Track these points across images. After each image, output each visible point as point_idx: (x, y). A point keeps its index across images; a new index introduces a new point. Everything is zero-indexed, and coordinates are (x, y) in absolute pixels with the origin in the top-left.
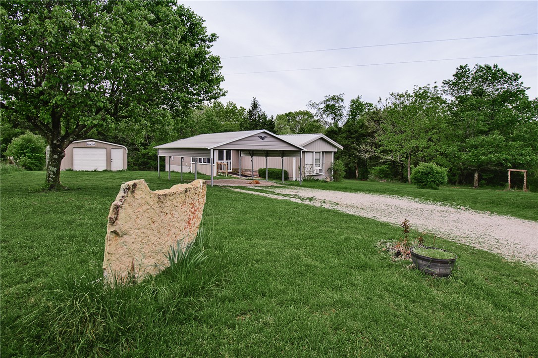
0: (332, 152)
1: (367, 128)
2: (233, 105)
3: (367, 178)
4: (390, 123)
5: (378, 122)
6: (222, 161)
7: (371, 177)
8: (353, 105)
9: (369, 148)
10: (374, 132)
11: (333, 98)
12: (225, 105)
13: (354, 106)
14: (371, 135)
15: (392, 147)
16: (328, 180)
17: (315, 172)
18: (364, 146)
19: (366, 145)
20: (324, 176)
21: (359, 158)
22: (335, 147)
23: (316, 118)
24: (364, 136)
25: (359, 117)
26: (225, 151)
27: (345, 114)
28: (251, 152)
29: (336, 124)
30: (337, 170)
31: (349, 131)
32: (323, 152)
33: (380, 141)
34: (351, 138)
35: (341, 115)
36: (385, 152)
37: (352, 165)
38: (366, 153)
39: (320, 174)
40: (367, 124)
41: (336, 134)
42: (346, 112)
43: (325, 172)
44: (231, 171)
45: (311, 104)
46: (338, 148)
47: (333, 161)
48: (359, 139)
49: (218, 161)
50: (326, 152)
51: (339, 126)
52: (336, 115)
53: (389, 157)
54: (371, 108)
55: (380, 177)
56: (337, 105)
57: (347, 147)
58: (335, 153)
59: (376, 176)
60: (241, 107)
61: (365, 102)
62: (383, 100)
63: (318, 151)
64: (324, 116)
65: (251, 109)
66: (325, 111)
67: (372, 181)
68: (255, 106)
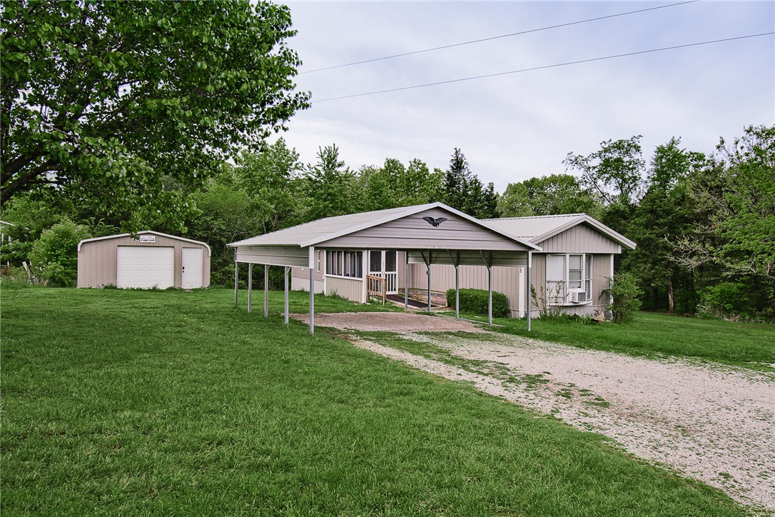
0: (609, 255)
1: (693, 203)
2: (420, 166)
3: (695, 311)
4: (746, 192)
5: (718, 190)
6: (379, 273)
7: (704, 309)
8: (662, 157)
9: (699, 247)
10: (710, 212)
11: (619, 146)
12: (407, 166)
13: (664, 160)
14: (703, 218)
15: (752, 243)
16: (601, 317)
17: (569, 299)
18: (686, 242)
19: (691, 240)
20: (590, 308)
21: (677, 269)
22: (616, 242)
23: (583, 188)
24: (685, 220)
25: (674, 182)
26: (383, 253)
27: (644, 176)
28: (427, 255)
29: (624, 198)
30: (622, 295)
31: (652, 211)
32: (589, 256)
33: (724, 231)
34: (657, 224)
35: (635, 179)
36: (736, 254)
37: (659, 283)
38: (691, 257)
39: (582, 303)
40: (692, 195)
41: (625, 218)
42: (646, 172)
43: (594, 300)
44: (396, 293)
45: (573, 158)
46: (623, 246)
47: (612, 275)
48: (675, 228)
49: (370, 273)
50: (595, 255)
51: (632, 202)
52: (624, 180)
53: (744, 266)
54: (701, 163)
55: (724, 309)
56: (626, 159)
57: (649, 244)
58: (616, 255)
59: (715, 306)
60: (436, 170)
61: (688, 151)
62: (729, 144)
63: (577, 252)
64: (600, 182)
65: (451, 172)
66: (601, 172)
67: (705, 317)
68: (458, 165)
